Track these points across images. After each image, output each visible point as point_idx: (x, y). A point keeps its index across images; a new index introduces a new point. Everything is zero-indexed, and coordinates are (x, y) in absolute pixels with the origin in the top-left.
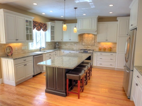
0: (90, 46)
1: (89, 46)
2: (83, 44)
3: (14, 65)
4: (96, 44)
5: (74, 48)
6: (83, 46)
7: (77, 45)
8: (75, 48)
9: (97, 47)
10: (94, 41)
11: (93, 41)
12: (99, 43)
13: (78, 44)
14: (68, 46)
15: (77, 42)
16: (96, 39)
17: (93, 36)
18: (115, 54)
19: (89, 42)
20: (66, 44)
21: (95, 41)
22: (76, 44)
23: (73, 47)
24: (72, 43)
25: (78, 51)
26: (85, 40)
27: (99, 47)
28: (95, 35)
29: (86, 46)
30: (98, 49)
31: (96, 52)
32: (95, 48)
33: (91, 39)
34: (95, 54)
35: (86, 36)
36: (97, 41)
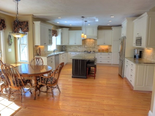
2: (86, 47)
3: (47, 61)
4: (96, 47)
7: (80, 47)
9: (97, 49)
11: (94, 45)
12: (98, 46)
14: (73, 49)
15: (81, 46)
17: (94, 41)
18: (111, 53)
19: (91, 45)
20: (71, 47)
23: (77, 50)
24: (76, 46)
25: (83, 53)
26: (87, 43)
27: (99, 49)
29: (88, 49)
30: (98, 51)
31: (97, 53)
32: (95, 50)
33: (92, 43)
35: (88, 40)
36: (97, 44)
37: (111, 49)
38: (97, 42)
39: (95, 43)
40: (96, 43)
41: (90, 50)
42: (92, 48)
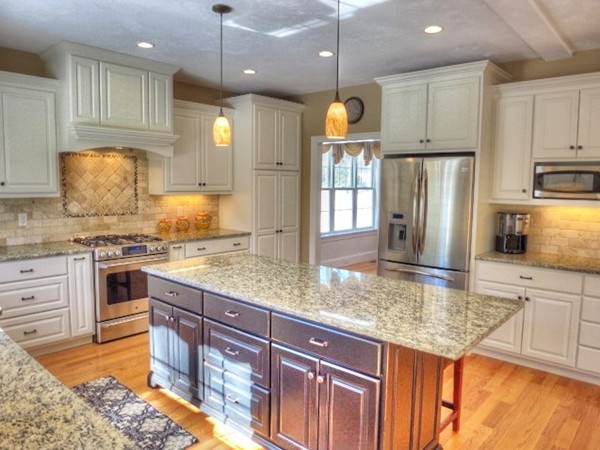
0: (114, 219)
1: (107, 220)
2: (74, 208)
4: (140, 204)
5: (10, 242)
6: (71, 221)
8: (20, 241)
9: (147, 217)
10: (133, 192)
11: (129, 192)
12: (156, 198)
13: (36, 214)
16: (139, 178)
17: (127, 165)
19: (109, 198)
21: (139, 191)
23: (3, 235)
25: (86, 256)
26: (83, 185)
28: (135, 161)
29: (93, 221)
30: (156, 229)
31: (182, 245)
32: (139, 225)
33: (116, 179)
34: (176, 252)
35: (89, 162)
36: (146, 190)
37: (216, 214)
38: (146, 175)
39: (136, 181)
40: (140, 184)
41: (108, 227)
42: (116, 217)
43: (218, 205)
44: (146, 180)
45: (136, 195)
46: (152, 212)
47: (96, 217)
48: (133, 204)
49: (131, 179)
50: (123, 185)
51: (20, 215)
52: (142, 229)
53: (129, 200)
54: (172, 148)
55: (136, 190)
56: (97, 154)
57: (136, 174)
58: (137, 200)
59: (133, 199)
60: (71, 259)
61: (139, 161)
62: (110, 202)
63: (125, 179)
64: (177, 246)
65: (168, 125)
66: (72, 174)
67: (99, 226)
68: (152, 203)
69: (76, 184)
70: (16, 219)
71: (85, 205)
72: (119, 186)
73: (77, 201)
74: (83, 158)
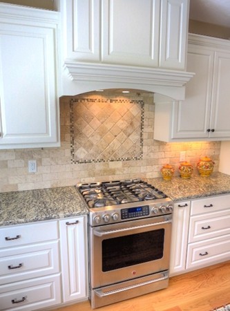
0: (120, 164)
1: (112, 165)
2: (81, 153)
4: (145, 149)
5: (21, 188)
6: (77, 167)
7: (39, 162)
8: (31, 187)
9: (150, 163)
10: (138, 137)
11: (135, 137)
12: (161, 144)
13: (45, 160)
16: (145, 123)
17: (134, 110)
19: (115, 144)
21: (145, 136)
22: (32, 158)
24: (3, 157)
25: (81, 219)
26: (90, 130)
28: (142, 106)
29: (99, 167)
31: (188, 203)
32: (143, 170)
33: (122, 124)
34: (181, 210)
35: (96, 108)
36: (151, 135)
37: (217, 157)
38: (152, 119)
39: (142, 126)
40: (145, 130)
41: (113, 172)
42: (121, 162)
43: (219, 149)
44: (152, 126)
45: (142, 140)
46: (156, 157)
47: (102, 162)
48: (138, 150)
49: (137, 124)
50: (129, 131)
51: (30, 162)
52: (145, 173)
53: (134, 146)
54: (183, 89)
55: (141, 135)
56: (105, 99)
57: (142, 119)
58: (142, 145)
59: (139, 144)
60: (63, 222)
61: (146, 106)
62: (116, 148)
63: (131, 124)
64: (182, 203)
65: (181, 60)
66: (79, 120)
67: (105, 171)
68: (157, 147)
69: (84, 131)
70: (26, 165)
71: (92, 151)
72: (125, 131)
73: (84, 147)
74: (91, 103)
